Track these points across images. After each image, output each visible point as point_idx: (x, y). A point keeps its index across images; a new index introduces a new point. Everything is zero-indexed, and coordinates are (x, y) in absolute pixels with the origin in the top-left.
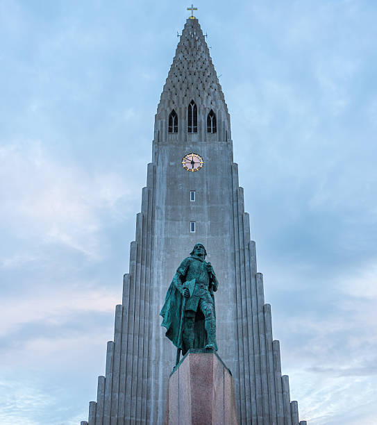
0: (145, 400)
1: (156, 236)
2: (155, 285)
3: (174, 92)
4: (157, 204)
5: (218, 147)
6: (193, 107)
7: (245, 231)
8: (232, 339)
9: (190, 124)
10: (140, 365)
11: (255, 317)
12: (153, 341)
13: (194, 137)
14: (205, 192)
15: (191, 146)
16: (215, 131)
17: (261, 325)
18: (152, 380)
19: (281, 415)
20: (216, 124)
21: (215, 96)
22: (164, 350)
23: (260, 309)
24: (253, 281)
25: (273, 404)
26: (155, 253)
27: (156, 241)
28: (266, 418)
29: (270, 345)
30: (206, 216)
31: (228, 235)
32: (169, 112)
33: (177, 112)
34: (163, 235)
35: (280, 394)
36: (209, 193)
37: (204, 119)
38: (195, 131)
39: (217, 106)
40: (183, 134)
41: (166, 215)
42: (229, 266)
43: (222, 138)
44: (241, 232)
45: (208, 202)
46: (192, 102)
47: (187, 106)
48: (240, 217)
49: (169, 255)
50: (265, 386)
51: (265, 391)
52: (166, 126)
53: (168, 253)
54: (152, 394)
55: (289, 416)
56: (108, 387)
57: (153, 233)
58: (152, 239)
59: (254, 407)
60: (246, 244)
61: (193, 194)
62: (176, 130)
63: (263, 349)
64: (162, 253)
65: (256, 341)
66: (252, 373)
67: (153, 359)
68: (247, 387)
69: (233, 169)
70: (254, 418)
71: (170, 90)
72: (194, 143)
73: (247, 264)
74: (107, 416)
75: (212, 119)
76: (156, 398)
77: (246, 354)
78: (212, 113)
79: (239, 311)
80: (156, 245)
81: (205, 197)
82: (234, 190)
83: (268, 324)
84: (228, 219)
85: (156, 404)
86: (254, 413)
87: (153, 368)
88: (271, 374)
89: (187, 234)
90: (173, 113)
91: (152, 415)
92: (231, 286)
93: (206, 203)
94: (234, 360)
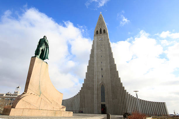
0: (93, 83)
1: (95, 53)
2: (95, 62)
4: (95, 47)
5: (106, 36)
6: (101, 29)
7: (111, 51)
8: (109, 71)
10: (92, 77)
11: (113, 67)
12: (95, 72)
13: (101, 35)
16: (105, 33)
17: (115, 68)
18: (95, 79)
19: (119, 85)
23: (114, 65)
24: (113, 60)
25: (118, 83)
26: (95, 56)
28: (116, 86)
29: (116, 72)
30: (104, 48)
31: (108, 52)
32: (96, 31)
35: (119, 81)
36: (104, 44)
38: (101, 33)
39: (105, 28)
40: (99, 34)
41: (96, 49)
42: (108, 57)
45: (104, 46)
48: (110, 48)
49: (97, 56)
50: (116, 80)
52: (96, 33)
55: (121, 85)
56: (86, 81)
59: (114, 84)
60: (111, 53)
61: (101, 45)
65: (114, 71)
66: (113, 77)
67: (95, 75)
68: (113, 80)
70: (114, 86)
71: (97, 27)
73: (111, 57)
74: (86, 86)
76: (95, 83)
77: (112, 74)
78: (104, 30)
79: (110, 66)
84: (108, 48)
87: (95, 77)
88: (117, 77)
89: (100, 52)
90: (97, 31)
92: (109, 61)
94: (110, 75)
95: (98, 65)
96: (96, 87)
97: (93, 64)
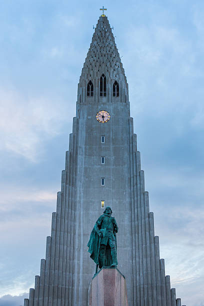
0: (71, 274)
1: (79, 166)
2: (78, 199)
3: (91, 68)
4: (79, 145)
5: (120, 106)
6: (103, 79)
7: (137, 164)
8: (128, 235)
9: (101, 90)
10: (68, 252)
11: (143, 221)
12: (77, 236)
13: (104, 99)
14: (111, 136)
15: (102, 105)
16: (118, 95)
17: (147, 226)
18: (76, 261)
19: (159, 284)
20: (119, 91)
21: (118, 71)
22: (84, 242)
23: (147, 215)
24: (142, 196)
25: (154, 277)
26: (78, 178)
27: (78, 170)
28: (150, 286)
29: (153, 239)
30: (112, 153)
31: (126, 166)
32: (88, 82)
33: (93, 82)
34: (83, 165)
35: (159, 271)
36: (114, 137)
37: (111, 87)
38: (105, 95)
39: (119, 78)
40: (97, 96)
41: (86, 152)
42: (127, 186)
43: (123, 101)
44: (134, 164)
45: (113, 144)
46: (103, 75)
47: (99, 78)
48: (134, 154)
49: (87, 179)
50: (149, 265)
51: (149, 269)
52: (85, 92)
53: (87, 178)
54: (76, 270)
55: (164, 285)
56: (47, 266)
57: (76, 164)
58: (76, 168)
59: (142, 279)
60: (138, 172)
61: (103, 138)
62: (92, 94)
63: (148, 242)
64: (82, 178)
65: (144, 236)
66: (141, 257)
67: (76, 248)
68: (138, 266)
69: (130, 121)
70: (142, 286)
71: (88, 67)
72: (104, 104)
73: (138, 186)
74: (47, 285)
75: (116, 87)
76: (79, 273)
77: (137, 244)
78: (116, 83)
79: (133, 216)
80: (78, 173)
81: (111, 140)
82: (131, 136)
83: (151, 226)
84: (126, 155)
85: (78, 277)
86: (142, 283)
87: (76, 254)
88: (153, 258)
89: (99, 165)
90: (90, 83)
91: (76, 284)
92: (128, 200)
93: (112, 144)
94: (129, 248)
95: (91, 212)
96: (81, 288)
97: (73, 206)
